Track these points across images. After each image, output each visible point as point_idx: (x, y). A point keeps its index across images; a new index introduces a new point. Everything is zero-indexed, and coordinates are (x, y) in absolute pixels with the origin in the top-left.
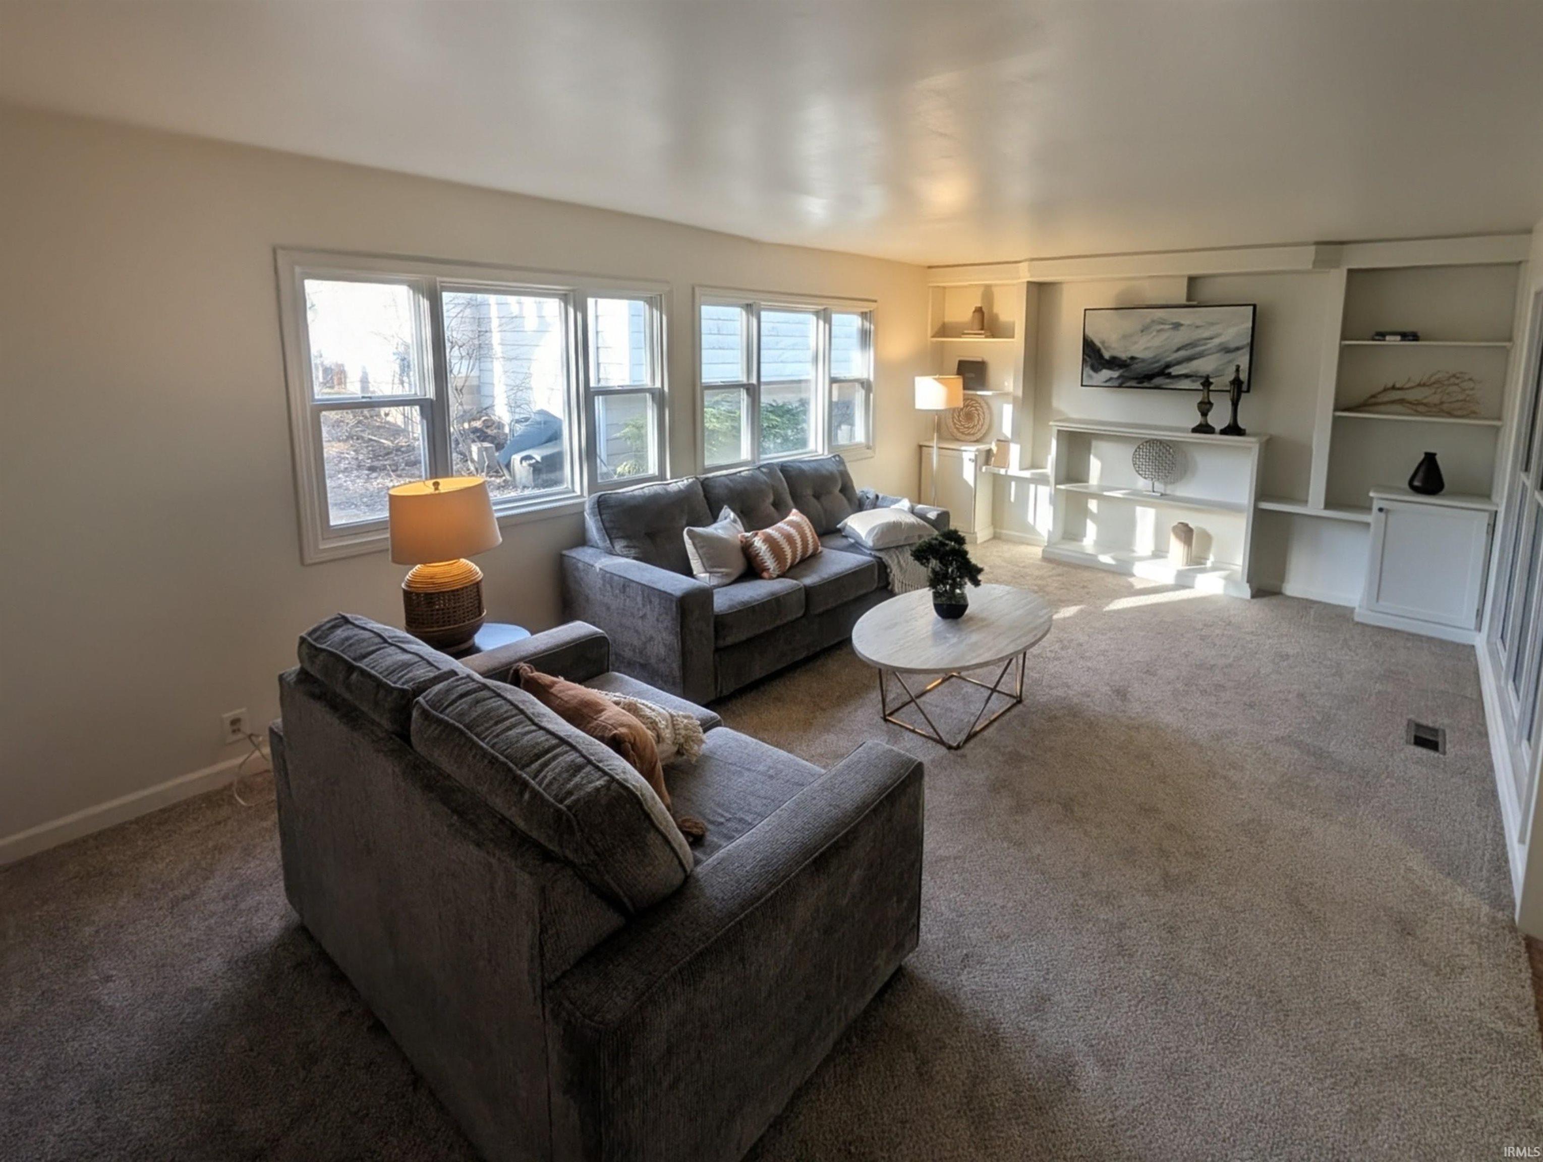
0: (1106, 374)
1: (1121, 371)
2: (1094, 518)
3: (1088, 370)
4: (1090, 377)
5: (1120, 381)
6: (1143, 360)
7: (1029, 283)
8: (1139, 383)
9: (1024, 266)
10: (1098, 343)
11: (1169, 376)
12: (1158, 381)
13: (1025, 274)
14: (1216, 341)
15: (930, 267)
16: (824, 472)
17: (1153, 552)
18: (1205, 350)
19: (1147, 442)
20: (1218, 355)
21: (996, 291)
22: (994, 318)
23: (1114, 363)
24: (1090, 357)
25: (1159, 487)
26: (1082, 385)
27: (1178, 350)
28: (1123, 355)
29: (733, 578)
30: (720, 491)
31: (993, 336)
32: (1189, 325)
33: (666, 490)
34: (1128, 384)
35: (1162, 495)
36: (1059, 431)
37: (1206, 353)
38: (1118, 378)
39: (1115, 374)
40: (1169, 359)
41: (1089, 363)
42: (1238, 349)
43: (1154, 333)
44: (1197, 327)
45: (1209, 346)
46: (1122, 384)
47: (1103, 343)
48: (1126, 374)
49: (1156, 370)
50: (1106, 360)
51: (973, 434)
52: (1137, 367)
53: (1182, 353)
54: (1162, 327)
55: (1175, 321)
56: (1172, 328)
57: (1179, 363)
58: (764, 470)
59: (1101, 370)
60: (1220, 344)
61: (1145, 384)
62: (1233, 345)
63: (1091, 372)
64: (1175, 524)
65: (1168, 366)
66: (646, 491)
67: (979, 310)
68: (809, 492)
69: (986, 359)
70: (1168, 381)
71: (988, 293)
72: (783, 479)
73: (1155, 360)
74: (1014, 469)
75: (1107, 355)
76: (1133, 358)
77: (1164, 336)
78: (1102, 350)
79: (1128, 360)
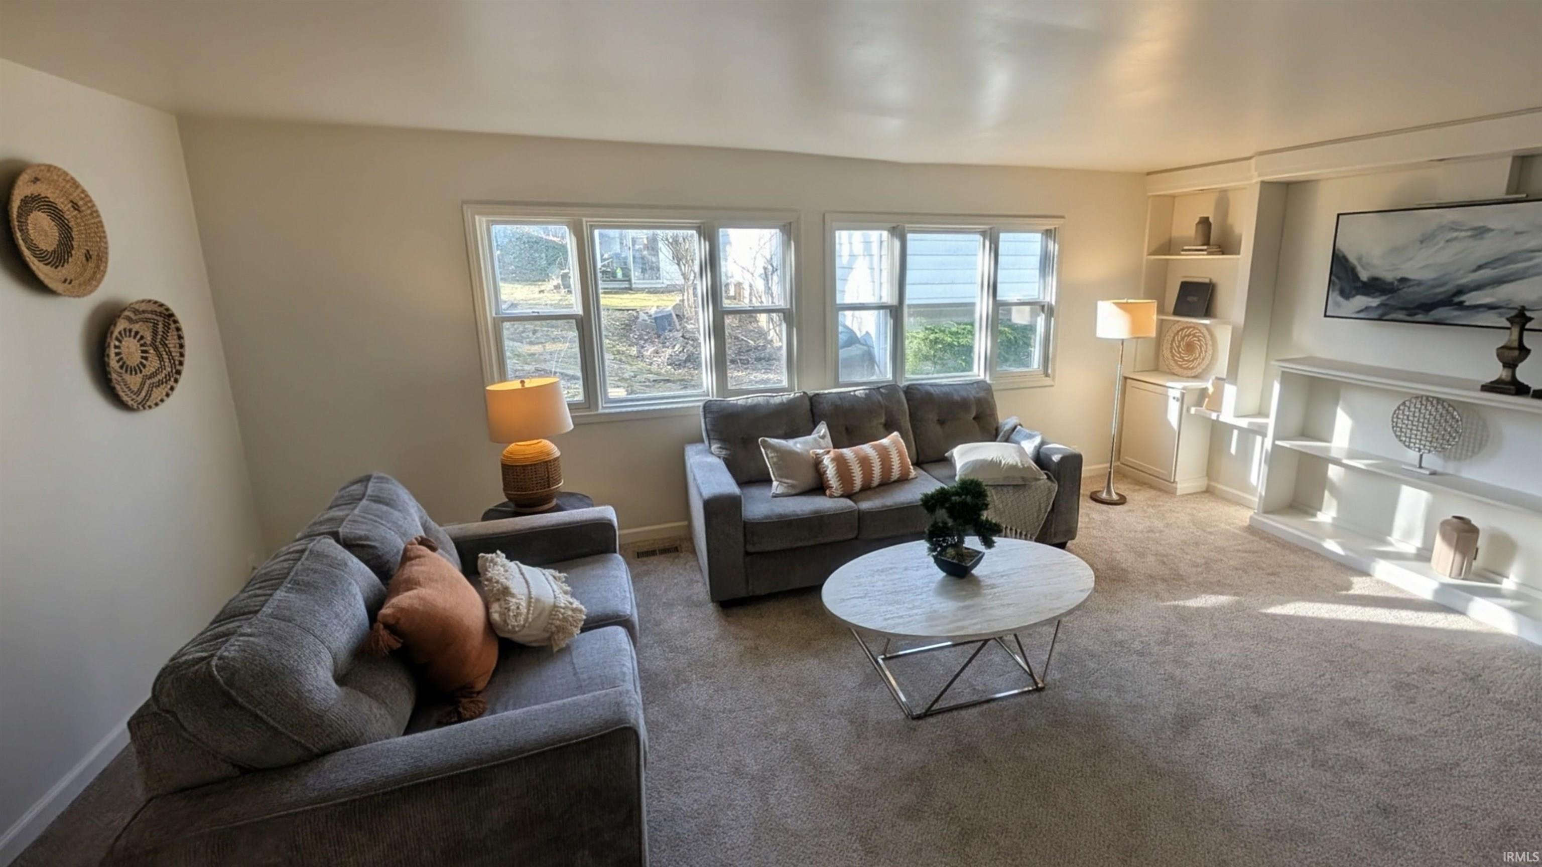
0: (1360, 301)
1: (1384, 298)
2: (1336, 492)
3: (1335, 296)
4: (1338, 305)
5: (1380, 312)
6: (1419, 283)
7: (1263, 183)
8: (1409, 315)
9: (1258, 164)
10: (1352, 259)
11: (1459, 307)
12: (1440, 313)
13: (1260, 174)
15: (1148, 174)
16: (956, 397)
17: (1418, 549)
18: (1527, 269)
19: (1417, 398)
21: (1231, 196)
22: (1223, 231)
23: (1374, 286)
24: (1338, 278)
25: (1432, 461)
26: (1325, 316)
27: (1478, 268)
28: (1389, 276)
29: (798, 491)
30: (825, 407)
31: (1219, 251)
32: (1503, 231)
33: (768, 402)
34: (1393, 316)
35: (1434, 473)
36: (1283, 372)
38: (1379, 307)
39: (1374, 302)
40: (1464, 281)
41: (1337, 287)
43: (1442, 244)
44: (1517, 234)
46: (1382, 316)
47: (1360, 259)
48: (1392, 302)
49: (1440, 297)
50: (1364, 283)
51: (1193, 368)
52: (1407, 293)
53: (1484, 275)
54: (1456, 234)
55: (1478, 225)
57: (1476, 288)
58: (882, 390)
59: (1354, 296)
61: (1419, 317)
63: (1340, 299)
64: (1449, 517)
65: (1460, 292)
66: (749, 401)
67: (1206, 222)
68: (933, 416)
70: (1457, 313)
71: (1223, 200)
72: (905, 401)
73: (1439, 283)
74: (1227, 416)
75: (1364, 276)
76: (1403, 280)
77: (1457, 247)
78: (1359, 269)
79: (1396, 283)
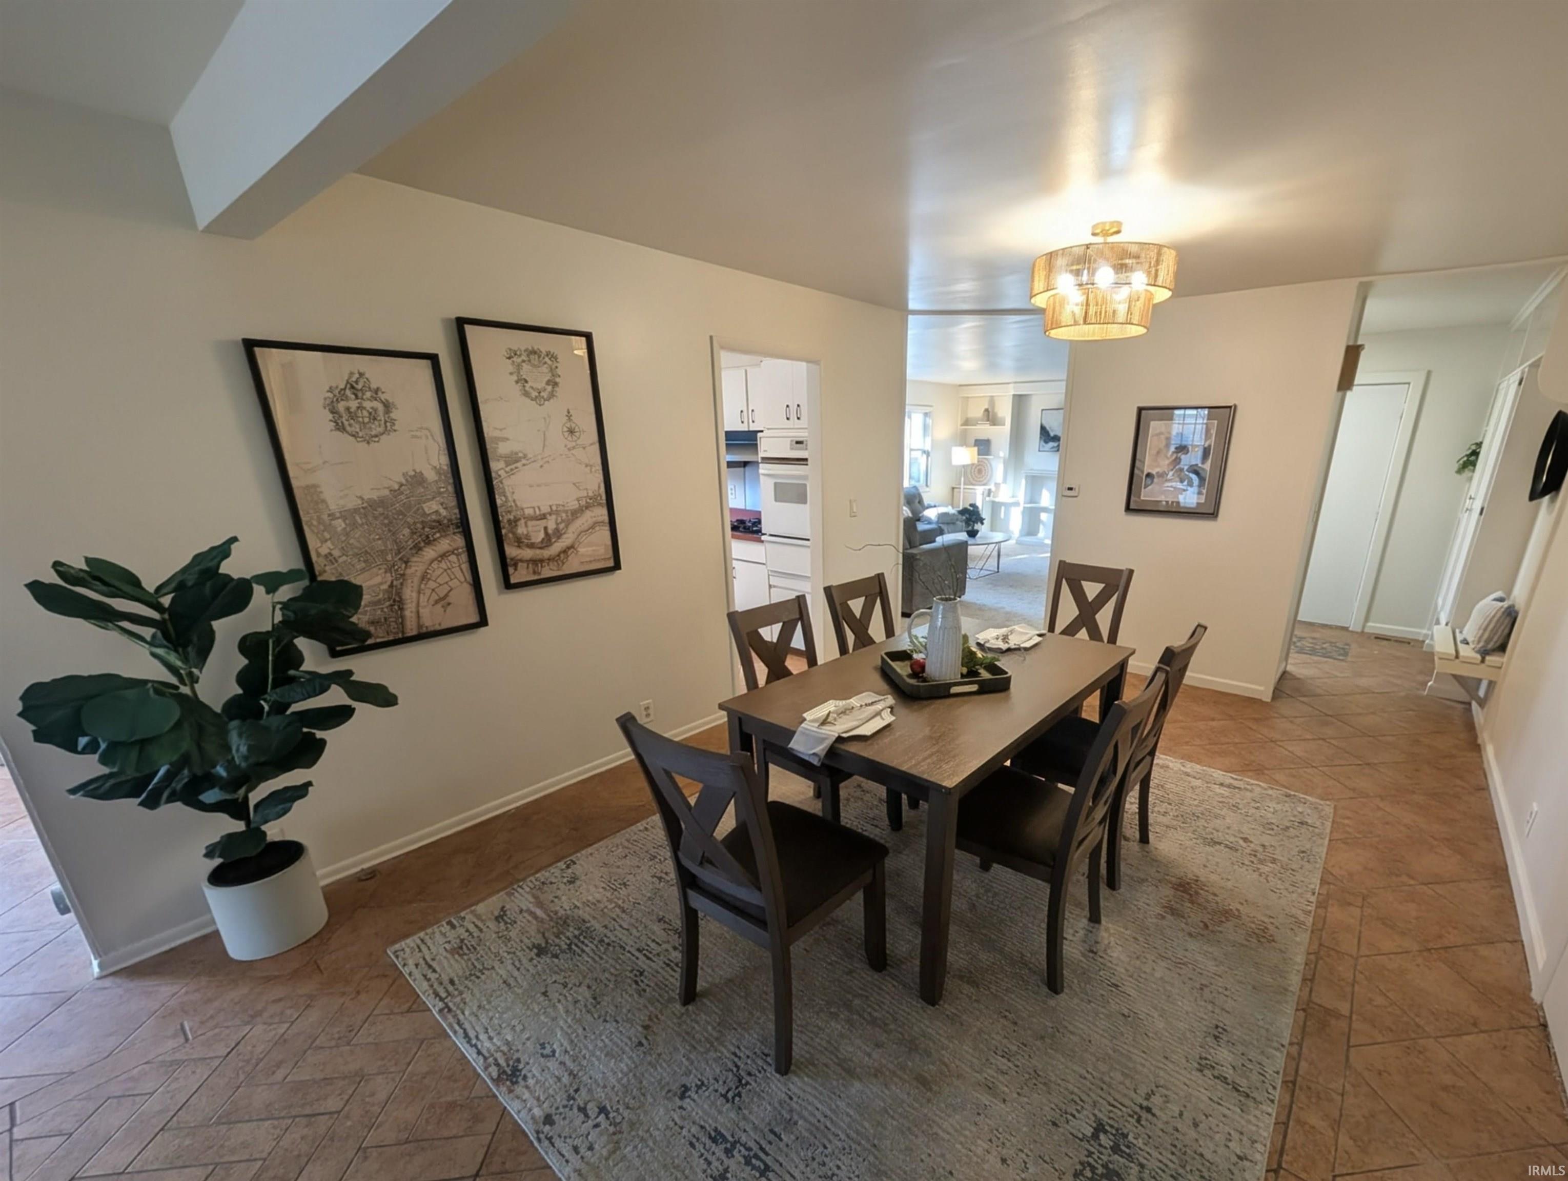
0: (1051, 444)
3: (1042, 442)
4: (1043, 445)
5: (1057, 448)
7: (1014, 395)
9: (1011, 386)
10: (1047, 427)
13: (1012, 391)
15: (961, 386)
21: (996, 398)
22: (995, 415)
23: (1055, 438)
24: (1043, 434)
26: (1039, 450)
31: (994, 425)
36: (1027, 475)
39: (1056, 445)
41: (1043, 438)
46: (1057, 450)
47: (1050, 427)
50: (1051, 437)
51: (982, 480)
59: (1048, 442)
63: (1044, 443)
67: (987, 410)
69: (990, 438)
71: (992, 400)
74: (1003, 498)
75: (1051, 434)
78: (1049, 431)
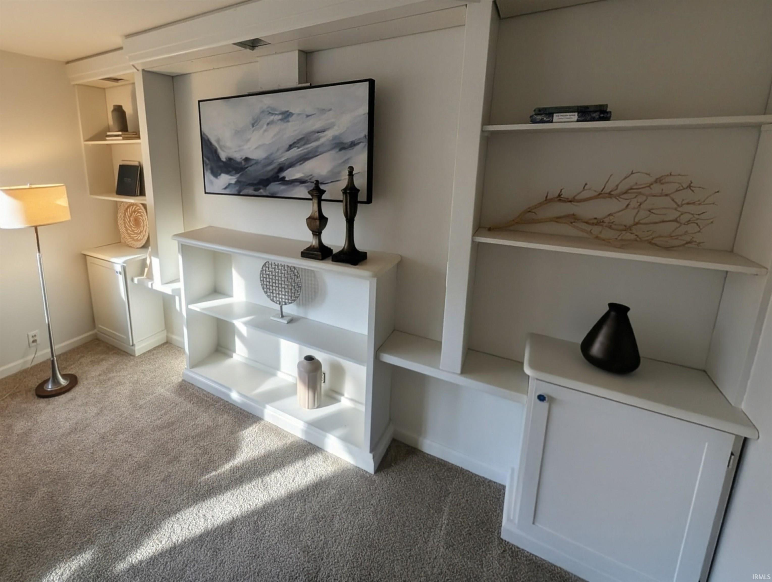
0: (224, 179)
1: (238, 175)
3: (209, 175)
5: (237, 188)
6: (257, 162)
8: (256, 190)
10: (214, 141)
11: (283, 181)
12: (274, 187)
14: (329, 134)
15: (68, 62)
18: (318, 147)
20: (333, 152)
23: (230, 166)
26: (204, 194)
27: (291, 147)
28: (238, 156)
32: (299, 114)
34: (244, 192)
37: (320, 150)
38: (236, 183)
39: (233, 179)
40: (283, 159)
41: (209, 167)
42: (353, 144)
43: (265, 127)
44: (308, 116)
45: (322, 140)
47: (218, 141)
48: (243, 179)
49: (271, 174)
52: (251, 171)
53: (295, 152)
54: (272, 118)
55: (284, 109)
56: (281, 120)
57: (291, 165)
59: (220, 175)
60: (335, 138)
61: (262, 191)
62: (348, 139)
63: (212, 177)
65: (282, 169)
67: (118, 109)
70: (283, 187)
73: (269, 160)
74: (157, 284)
75: (223, 156)
76: (247, 159)
77: (274, 129)
78: (219, 150)
79: (243, 163)
